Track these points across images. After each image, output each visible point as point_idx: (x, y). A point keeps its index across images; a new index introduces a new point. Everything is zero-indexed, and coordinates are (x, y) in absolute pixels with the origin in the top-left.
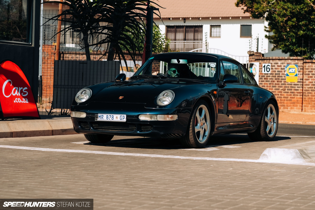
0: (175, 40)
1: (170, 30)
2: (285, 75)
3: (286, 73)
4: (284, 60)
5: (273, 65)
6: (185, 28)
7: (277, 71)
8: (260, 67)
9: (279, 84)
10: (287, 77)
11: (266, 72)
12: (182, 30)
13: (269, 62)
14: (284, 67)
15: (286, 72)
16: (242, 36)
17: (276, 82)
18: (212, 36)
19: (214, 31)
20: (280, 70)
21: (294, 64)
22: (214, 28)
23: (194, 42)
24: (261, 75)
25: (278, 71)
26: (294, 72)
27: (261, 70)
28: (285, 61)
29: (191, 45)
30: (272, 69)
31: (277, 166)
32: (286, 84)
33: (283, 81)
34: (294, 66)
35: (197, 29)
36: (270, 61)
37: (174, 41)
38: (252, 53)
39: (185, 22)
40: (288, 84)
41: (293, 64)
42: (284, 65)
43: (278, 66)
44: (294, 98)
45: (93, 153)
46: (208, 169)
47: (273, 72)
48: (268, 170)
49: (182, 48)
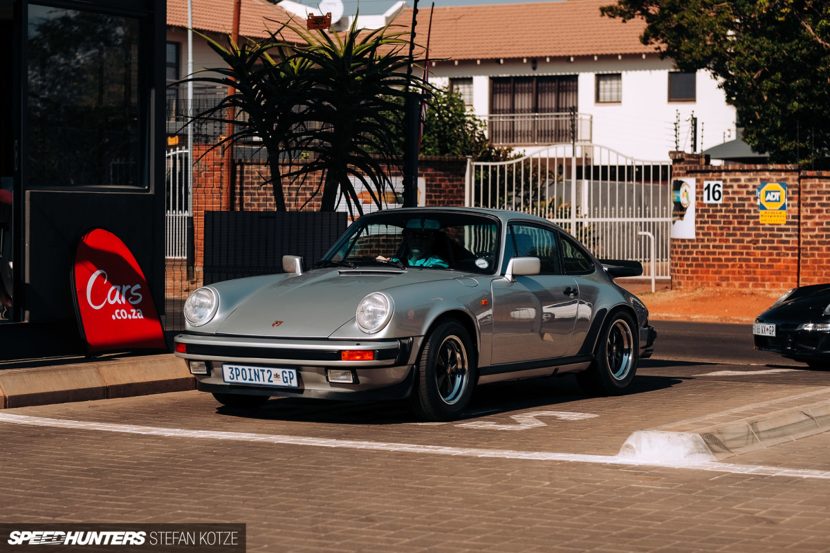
0: (513, 110)
1: (500, 88)
2: (757, 208)
3: (758, 203)
4: (755, 173)
5: (728, 183)
6: (534, 82)
7: (737, 199)
8: (698, 190)
9: (743, 229)
10: (762, 212)
11: (712, 201)
12: (529, 87)
13: (719, 178)
14: (754, 190)
15: (758, 200)
16: (672, 99)
17: (736, 225)
18: (601, 100)
19: (604, 89)
20: (745, 196)
21: (778, 181)
22: (604, 80)
23: (558, 116)
24: (700, 208)
25: (739, 199)
26: (778, 200)
27: (700, 196)
28: (756, 175)
29: (550, 122)
30: (726, 193)
31: (647, 475)
32: (758, 229)
33: (752, 221)
34: (778, 186)
35: (564, 83)
36: (720, 176)
37: (510, 113)
38: (680, 155)
39: (534, 68)
40: (764, 229)
41: (775, 181)
42: (754, 183)
43: (740, 186)
44: (779, 260)
45: (270, 441)
46: (498, 483)
47: (728, 201)
48: (624, 487)
49: (530, 129)
